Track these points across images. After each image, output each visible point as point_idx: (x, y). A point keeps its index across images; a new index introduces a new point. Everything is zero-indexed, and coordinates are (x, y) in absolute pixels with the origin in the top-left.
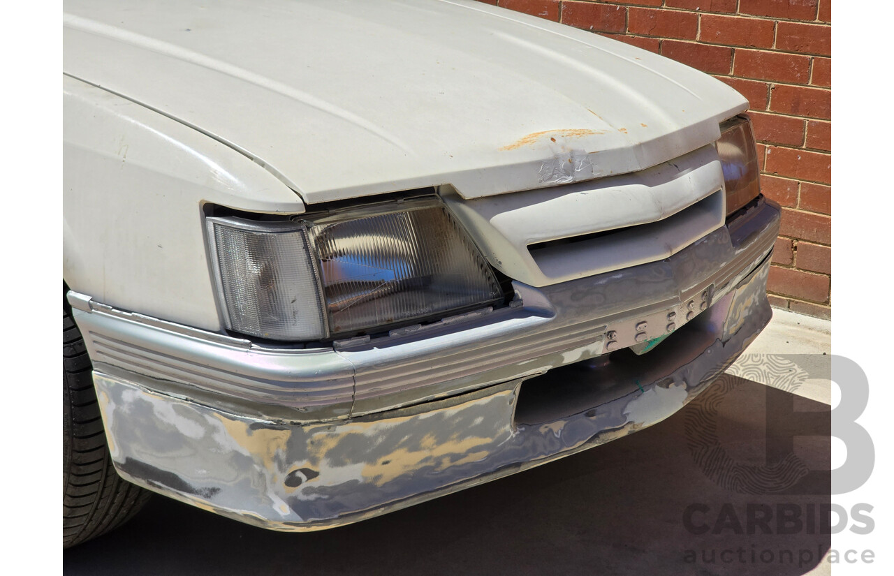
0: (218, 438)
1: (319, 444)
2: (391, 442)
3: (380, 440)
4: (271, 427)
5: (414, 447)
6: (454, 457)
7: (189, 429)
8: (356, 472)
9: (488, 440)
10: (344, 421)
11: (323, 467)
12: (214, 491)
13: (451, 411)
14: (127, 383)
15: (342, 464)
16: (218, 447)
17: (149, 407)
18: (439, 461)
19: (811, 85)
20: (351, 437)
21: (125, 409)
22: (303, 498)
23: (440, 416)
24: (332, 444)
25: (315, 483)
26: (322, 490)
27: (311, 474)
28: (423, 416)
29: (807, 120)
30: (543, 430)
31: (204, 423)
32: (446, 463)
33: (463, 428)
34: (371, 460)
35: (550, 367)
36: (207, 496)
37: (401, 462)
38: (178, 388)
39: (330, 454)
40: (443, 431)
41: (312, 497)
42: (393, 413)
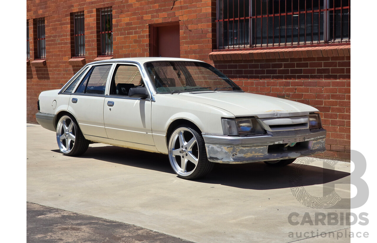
0: (223, 150)
1: (237, 150)
2: (248, 151)
3: (246, 151)
4: (230, 147)
5: (251, 153)
6: (258, 156)
7: (219, 150)
8: (242, 155)
9: (263, 154)
10: (240, 147)
11: (238, 154)
12: (222, 159)
13: (257, 148)
14: (210, 145)
15: (240, 154)
16: (223, 152)
17: (213, 147)
18: (255, 156)
19: (345, 113)
20: (241, 149)
21: (210, 149)
22: (235, 158)
23: (255, 148)
24: (239, 150)
25: (236, 156)
26: (237, 157)
27: (236, 155)
28: (252, 148)
29: (345, 120)
30: (273, 155)
31: (221, 148)
32: (256, 157)
33: (259, 151)
34: (245, 154)
35: (273, 144)
36: (221, 160)
37: (249, 155)
38: (217, 144)
39: (239, 152)
40: (256, 151)
41: (236, 158)
42: (248, 147)
